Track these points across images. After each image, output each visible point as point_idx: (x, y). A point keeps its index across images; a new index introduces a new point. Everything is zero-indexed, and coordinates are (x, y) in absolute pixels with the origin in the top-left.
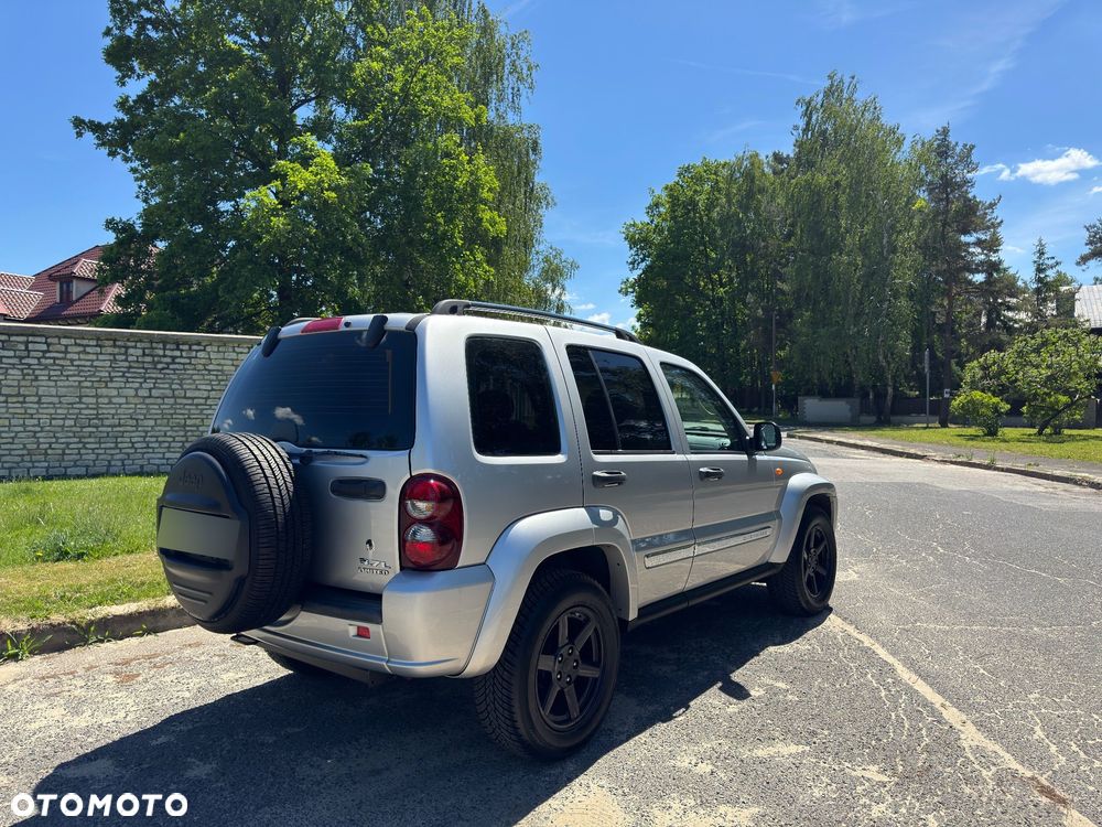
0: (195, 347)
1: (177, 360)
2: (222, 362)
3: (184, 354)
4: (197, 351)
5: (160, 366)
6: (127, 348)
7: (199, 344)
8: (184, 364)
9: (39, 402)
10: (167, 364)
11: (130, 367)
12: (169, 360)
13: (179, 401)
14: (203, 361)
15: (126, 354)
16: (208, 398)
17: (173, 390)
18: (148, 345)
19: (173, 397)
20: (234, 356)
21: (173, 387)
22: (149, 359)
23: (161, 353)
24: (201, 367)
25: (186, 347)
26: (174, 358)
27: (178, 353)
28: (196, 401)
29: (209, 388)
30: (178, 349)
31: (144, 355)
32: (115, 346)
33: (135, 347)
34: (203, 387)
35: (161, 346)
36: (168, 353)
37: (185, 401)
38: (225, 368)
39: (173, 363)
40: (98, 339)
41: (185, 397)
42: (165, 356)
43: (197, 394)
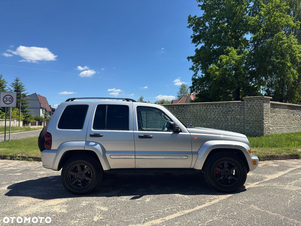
0: (187, 107)
1: (184, 110)
2: (194, 109)
3: (185, 108)
4: (188, 107)
5: (180, 111)
6: (173, 108)
7: (188, 106)
8: (185, 111)
9: (158, 120)
10: (182, 111)
11: (174, 112)
12: (182, 110)
13: (184, 119)
14: (189, 110)
15: (173, 109)
16: (190, 118)
17: (183, 117)
18: (177, 107)
19: (183, 118)
20: (196, 108)
21: (183, 116)
22: (178, 110)
23: (180, 108)
24: (189, 111)
25: (185, 107)
26: (183, 109)
27: (184, 108)
28: (188, 119)
29: (190, 116)
30: (184, 107)
31: (177, 109)
32: (171, 108)
33: (175, 108)
34: (189, 116)
35: (180, 107)
36: (182, 108)
37: (185, 119)
38: (194, 111)
39: (183, 110)
40: (168, 106)
41: (185, 118)
42: (181, 109)
43: (188, 117)
